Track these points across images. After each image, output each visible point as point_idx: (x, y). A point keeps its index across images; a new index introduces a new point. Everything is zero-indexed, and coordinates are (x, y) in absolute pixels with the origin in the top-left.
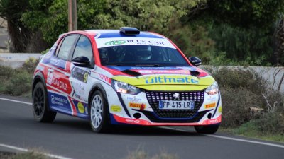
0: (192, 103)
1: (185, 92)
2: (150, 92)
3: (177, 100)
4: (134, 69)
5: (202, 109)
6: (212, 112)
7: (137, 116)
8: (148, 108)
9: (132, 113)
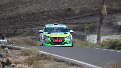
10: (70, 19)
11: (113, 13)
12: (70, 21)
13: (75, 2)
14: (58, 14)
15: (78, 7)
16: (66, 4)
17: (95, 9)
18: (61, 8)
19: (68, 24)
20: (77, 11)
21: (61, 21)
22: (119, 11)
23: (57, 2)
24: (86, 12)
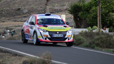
0: (63, 35)
1: (60, 32)
2: (50, 31)
3: (58, 34)
4: (46, 25)
5: (66, 37)
6: (70, 38)
7: (46, 39)
8: (49, 37)
9: (44, 38)
10: (20, 18)
11: (55, 13)
12: (20, 19)
13: (24, 3)
14: (9, 12)
15: (26, 7)
16: (16, 5)
17: (40, 9)
18: (12, 8)
19: (18, 21)
20: (26, 11)
21: (12, 19)
22: (60, 11)
23: (8, 3)
24: (33, 11)
